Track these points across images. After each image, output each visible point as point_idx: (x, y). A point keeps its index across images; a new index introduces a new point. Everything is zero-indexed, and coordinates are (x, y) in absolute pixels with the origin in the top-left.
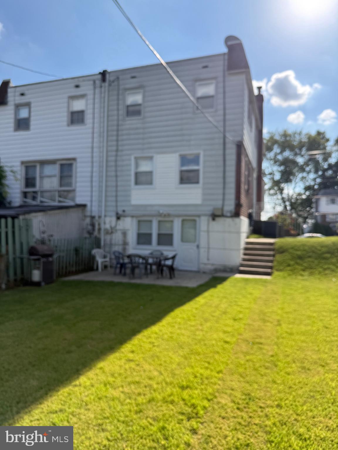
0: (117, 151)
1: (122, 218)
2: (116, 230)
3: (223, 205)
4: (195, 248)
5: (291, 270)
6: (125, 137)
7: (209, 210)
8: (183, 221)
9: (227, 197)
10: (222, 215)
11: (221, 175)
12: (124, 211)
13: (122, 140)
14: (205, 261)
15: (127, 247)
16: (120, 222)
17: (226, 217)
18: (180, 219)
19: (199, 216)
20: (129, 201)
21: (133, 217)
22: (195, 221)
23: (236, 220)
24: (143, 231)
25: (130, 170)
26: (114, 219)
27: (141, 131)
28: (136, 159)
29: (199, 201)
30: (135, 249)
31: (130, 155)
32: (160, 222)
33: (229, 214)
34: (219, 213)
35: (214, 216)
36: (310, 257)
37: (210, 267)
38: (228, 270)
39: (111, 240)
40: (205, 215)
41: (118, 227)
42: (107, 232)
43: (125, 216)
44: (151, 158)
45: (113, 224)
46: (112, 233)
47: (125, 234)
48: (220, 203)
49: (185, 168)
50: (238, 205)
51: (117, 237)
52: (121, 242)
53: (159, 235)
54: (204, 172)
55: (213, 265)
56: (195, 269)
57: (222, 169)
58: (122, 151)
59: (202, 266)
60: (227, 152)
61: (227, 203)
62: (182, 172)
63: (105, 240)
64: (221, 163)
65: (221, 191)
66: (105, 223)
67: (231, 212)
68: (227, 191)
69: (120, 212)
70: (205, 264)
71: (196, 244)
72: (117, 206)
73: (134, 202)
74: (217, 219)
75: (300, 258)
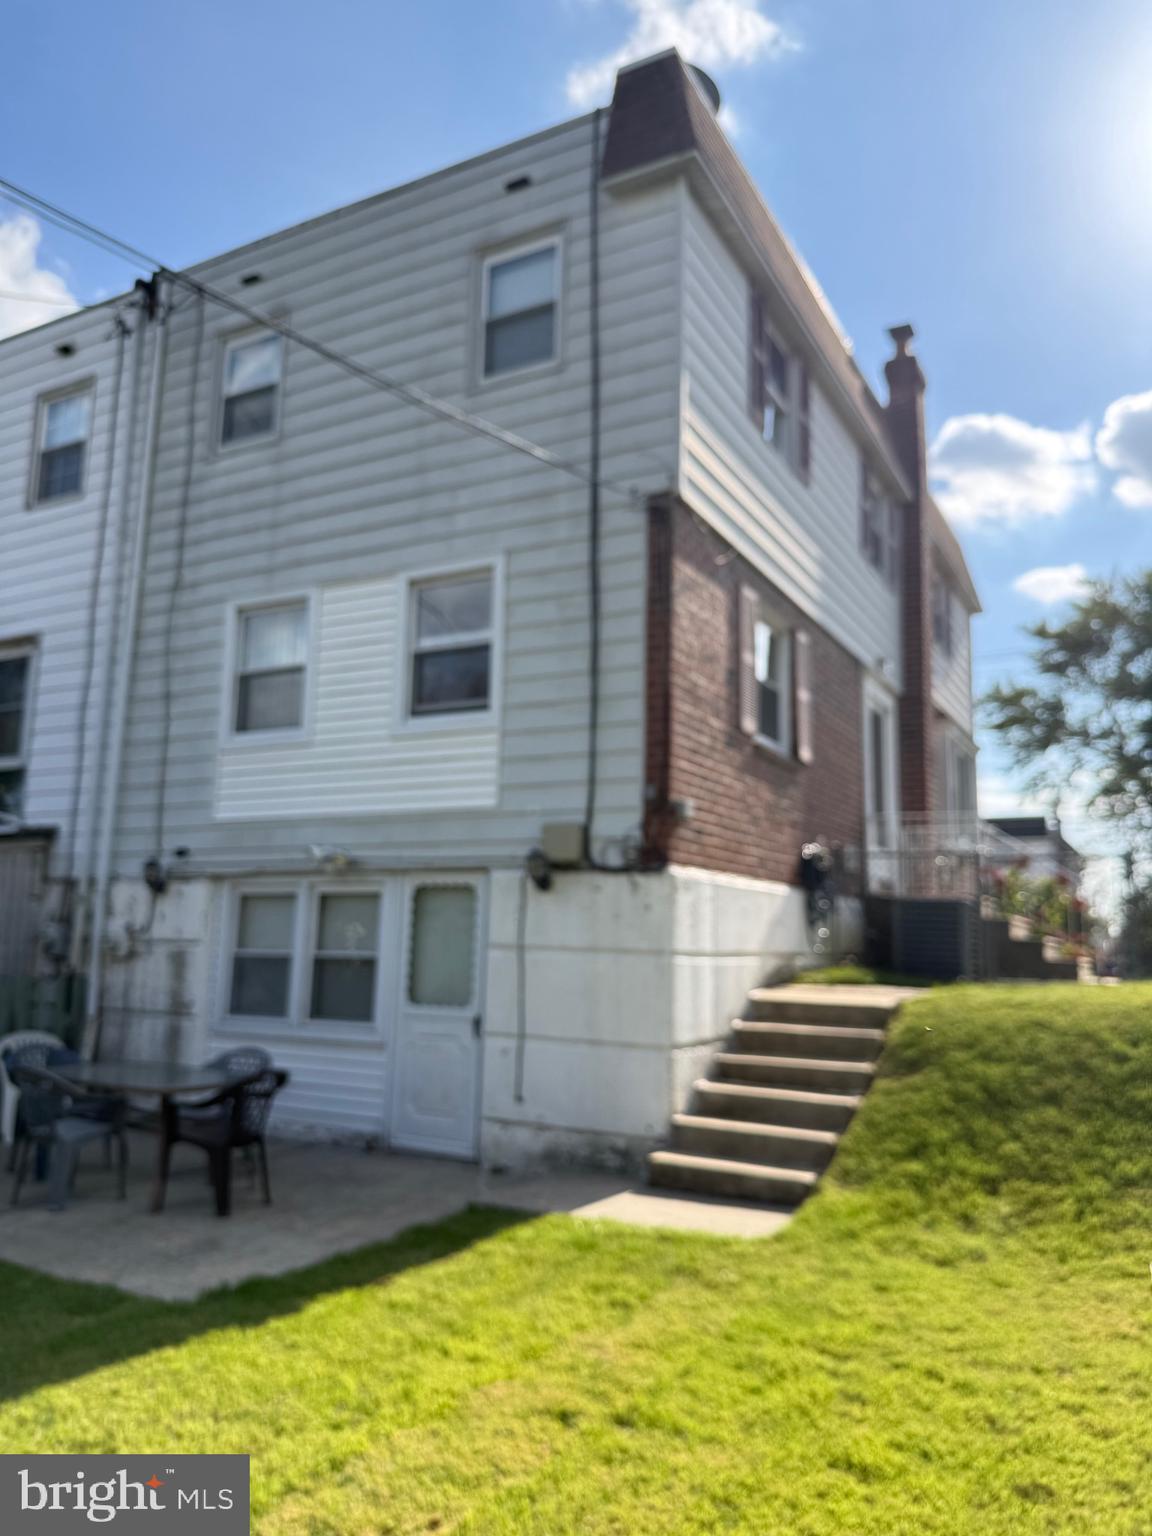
0: (177, 587)
1: (174, 887)
2: (150, 943)
3: (590, 812)
4: (466, 1031)
5: (918, 1184)
6: (209, 528)
7: (524, 835)
8: (420, 894)
9: (607, 768)
10: (585, 863)
11: (582, 662)
12: (181, 853)
13: (198, 542)
14: (507, 1108)
15: (186, 1024)
16: (166, 905)
17: (605, 869)
18: (406, 888)
19: (483, 869)
20: (206, 805)
21: (217, 878)
22: (468, 890)
23: (649, 883)
24: (258, 948)
25: (216, 668)
26: (142, 892)
27: (266, 494)
28: (246, 616)
29: (484, 797)
30: (218, 1034)
31: (220, 600)
32: (325, 900)
33: (614, 859)
34: (570, 851)
35: (544, 871)
36: (1052, 1099)
37: (525, 1140)
38: (613, 1161)
39: (128, 987)
40: (507, 864)
41: (159, 931)
42: (112, 955)
43: (186, 878)
44: (296, 608)
45: (140, 919)
46: (132, 955)
47: (179, 961)
48: (577, 799)
49: (429, 643)
50: (661, 812)
51: (150, 977)
52: (162, 1002)
53: (321, 966)
54: (508, 655)
55: (541, 1127)
56: (461, 1148)
57: (583, 634)
58: (194, 585)
59: (491, 1131)
60: (609, 548)
61: (605, 797)
62: (420, 660)
63: (102, 993)
64: (581, 606)
65: (580, 742)
66: (109, 911)
67: (623, 843)
68: (607, 740)
69: (167, 861)
70: (505, 1123)
71: (470, 1013)
72: (159, 831)
73: (224, 812)
74: (561, 880)
75: (998, 1103)
